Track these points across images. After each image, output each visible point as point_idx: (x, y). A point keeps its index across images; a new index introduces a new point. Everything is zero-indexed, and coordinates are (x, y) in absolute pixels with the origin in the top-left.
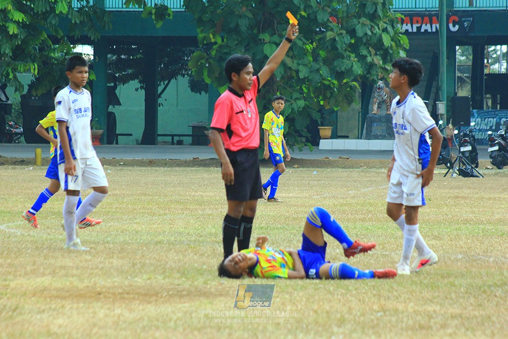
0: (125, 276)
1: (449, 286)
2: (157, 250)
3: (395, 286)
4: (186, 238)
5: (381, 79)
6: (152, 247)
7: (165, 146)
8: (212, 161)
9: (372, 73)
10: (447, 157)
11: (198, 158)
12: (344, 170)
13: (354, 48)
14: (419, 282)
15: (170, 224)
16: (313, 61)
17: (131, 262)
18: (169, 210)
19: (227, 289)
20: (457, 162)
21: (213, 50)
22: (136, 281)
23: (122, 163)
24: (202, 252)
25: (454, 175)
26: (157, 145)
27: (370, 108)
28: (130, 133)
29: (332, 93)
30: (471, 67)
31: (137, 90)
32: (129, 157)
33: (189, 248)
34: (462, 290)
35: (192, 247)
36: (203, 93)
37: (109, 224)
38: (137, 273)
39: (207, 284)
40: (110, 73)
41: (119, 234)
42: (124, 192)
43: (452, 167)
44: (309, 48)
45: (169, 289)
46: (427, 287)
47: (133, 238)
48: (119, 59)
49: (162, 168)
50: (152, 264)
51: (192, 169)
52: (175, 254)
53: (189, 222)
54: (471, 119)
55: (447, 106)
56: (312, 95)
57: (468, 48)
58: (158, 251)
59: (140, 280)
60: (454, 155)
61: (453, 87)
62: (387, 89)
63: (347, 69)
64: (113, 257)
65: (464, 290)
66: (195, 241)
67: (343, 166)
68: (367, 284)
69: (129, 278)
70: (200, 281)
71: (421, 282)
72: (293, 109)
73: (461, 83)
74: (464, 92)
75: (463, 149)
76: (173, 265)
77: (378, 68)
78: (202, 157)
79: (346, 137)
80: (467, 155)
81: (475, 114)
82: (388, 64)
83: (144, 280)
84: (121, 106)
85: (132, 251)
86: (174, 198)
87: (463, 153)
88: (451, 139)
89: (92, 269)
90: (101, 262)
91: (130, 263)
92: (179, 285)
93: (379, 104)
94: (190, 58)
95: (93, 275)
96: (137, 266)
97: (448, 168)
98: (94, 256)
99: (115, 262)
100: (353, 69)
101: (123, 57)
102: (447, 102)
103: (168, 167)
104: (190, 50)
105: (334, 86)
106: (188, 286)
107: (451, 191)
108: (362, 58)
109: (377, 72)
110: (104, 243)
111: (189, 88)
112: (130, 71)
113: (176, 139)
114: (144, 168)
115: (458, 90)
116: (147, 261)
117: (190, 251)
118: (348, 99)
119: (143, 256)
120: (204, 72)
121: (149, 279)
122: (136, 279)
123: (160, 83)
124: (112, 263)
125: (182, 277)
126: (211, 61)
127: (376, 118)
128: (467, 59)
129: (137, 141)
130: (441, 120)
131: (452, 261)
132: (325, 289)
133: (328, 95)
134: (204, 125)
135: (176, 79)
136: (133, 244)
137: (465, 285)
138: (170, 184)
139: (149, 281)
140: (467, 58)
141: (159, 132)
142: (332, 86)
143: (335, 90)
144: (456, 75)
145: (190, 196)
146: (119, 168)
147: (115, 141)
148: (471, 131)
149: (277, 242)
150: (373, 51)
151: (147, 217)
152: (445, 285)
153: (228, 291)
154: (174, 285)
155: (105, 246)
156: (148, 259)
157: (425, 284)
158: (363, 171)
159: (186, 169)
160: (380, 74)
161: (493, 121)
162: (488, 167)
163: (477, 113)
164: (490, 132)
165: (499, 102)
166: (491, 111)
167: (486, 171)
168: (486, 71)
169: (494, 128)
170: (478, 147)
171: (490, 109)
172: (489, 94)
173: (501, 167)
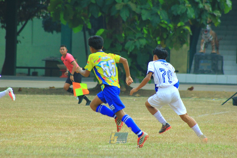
27: (197, 48)
29: (168, 35)
36: (55, 32)
51: (52, 96)
56: (151, 36)
62: (213, 32)
63: (182, 13)
72: (136, 46)
77: (207, 14)
82: (216, 11)
93: (205, 45)
100: (187, 13)
105: (170, 29)
108: (195, 5)
109: (206, 17)
111: (43, 28)
113: (32, 71)
120: (60, 15)
123: (18, 23)
127: (203, 56)
133: (165, 37)
135: (32, 20)
142: (168, 29)
158: (195, 100)
159: (46, 96)
160: (209, 19)
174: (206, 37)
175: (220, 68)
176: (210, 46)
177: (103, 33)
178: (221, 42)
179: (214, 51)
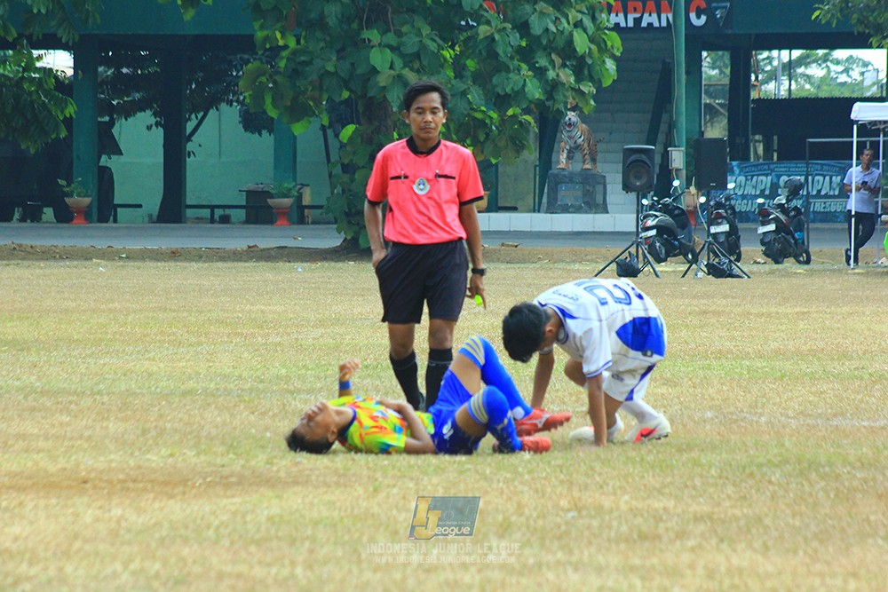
0: (129, 452)
1: (690, 465)
2: (185, 405)
3: (598, 466)
4: (236, 385)
5: (573, 109)
6: (177, 400)
7: (200, 225)
8: (281, 251)
9: (556, 97)
10: (688, 244)
11: (256, 246)
12: (509, 266)
13: (525, 55)
14: (638, 459)
15: (208, 360)
16: (455, 78)
17: (140, 427)
18: (206, 337)
19: (307, 472)
20: (705, 252)
21: (282, 58)
22: (149, 460)
23: (124, 256)
24: (264, 409)
25: (699, 274)
26: (185, 223)
27: (553, 159)
28: (139, 203)
29: (487, 135)
30: (727, 88)
31: (149, 128)
32: (136, 245)
33: (240, 402)
34: (713, 472)
35: (245, 400)
36: (264, 132)
37: (102, 362)
38: (151, 445)
39: (272, 464)
40: (102, 100)
41: (119, 379)
42: (128, 305)
43: (695, 260)
44: (448, 56)
45: (206, 473)
46: (653, 467)
47: (144, 384)
48: (118, 74)
49: (194, 264)
50: (176, 431)
51: (247, 264)
52: (216, 413)
53: (240, 358)
54: (729, 178)
55: (687, 155)
56: (453, 137)
57: (723, 55)
58: (188, 407)
59: (155, 458)
60: (699, 239)
61: (698, 122)
62: (584, 125)
63: (516, 89)
64: (108, 419)
65: (716, 471)
66: (251, 390)
67: (508, 259)
68: (549, 462)
69: (137, 454)
70: (260, 459)
71: (642, 460)
73: (710, 115)
74: (716, 130)
75: (714, 230)
76: (214, 432)
77: (567, 90)
78: (264, 243)
79: (514, 209)
80: (722, 239)
81: (735, 168)
82: (585, 82)
83: (162, 457)
84: (121, 157)
85: (142, 407)
86: (214, 315)
87: (715, 236)
88: (694, 212)
89: (72, 438)
90: (87, 428)
91: (138, 428)
92: (223, 466)
93: (570, 152)
94: (241, 73)
95: (74, 450)
96: (151, 434)
97: (689, 262)
98: (76, 417)
99: (113, 426)
100: (526, 90)
101: (125, 70)
102: (686, 149)
103: (205, 262)
104: (241, 59)
105: (491, 121)
106: (239, 469)
107: (695, 302)
108: (540, 73)
109: (565, 96)
110: (93, 394)
111: (241, 125)
112: (137, 96)
113: (218, 212)
114: (163, 264)
115: (706, 127)
116: (168, 425)
117: (242, 407)
118: (515, 144)
119: (161, 416)
120: (266, 97)
121: (171, 455)
122: (148, 456)
123: (190, 116)
124: (107, 428)
125: (228, 453)
126: (278, 78)
127: (565, 176)
128: (720, 74)
129: (150, 216)
130: (677, 179)
131: (695, 422)
132: (477, 471)
133: (482, 138)
134: (266, 189)
135: (217, 109)
136: (144, 395)
137: (717, 464)
138: (207, 291)
139: (171, 459)
140: (721, 72)
141: (189, 202)
142: (488, 121)
143: (494, 128)
144: (703, 102)
145: (242, 311)
146: (118, 264)
147: (112, 218)
148: (728, 198)
149: (394, 392)
150: (558, 61)
151: (167, 349)
152: (683, 465)
153: (308, 476)
154: (215, 465)
155: (95, 400)
156: (169, 422)
157: (649, 463)
158: (542, 268)
159: (236, 264)
160: (570, 100)
161: (766, 181)
162: (759, 260)
163: (738, 166)
164: (761, 201)
165: (776, 148)
166: (762, 164)
167: (755, 268)
168: (754, 95)
169: (767, 192)
170: (740, 226)
171: (761, 161)
172: (759, 134)
173: (780, 260)
174: (570, 138)
175: (599, 199)
176: (578, 155)
177: (354, 132)
178: (600, 147)
179: (588, 166)
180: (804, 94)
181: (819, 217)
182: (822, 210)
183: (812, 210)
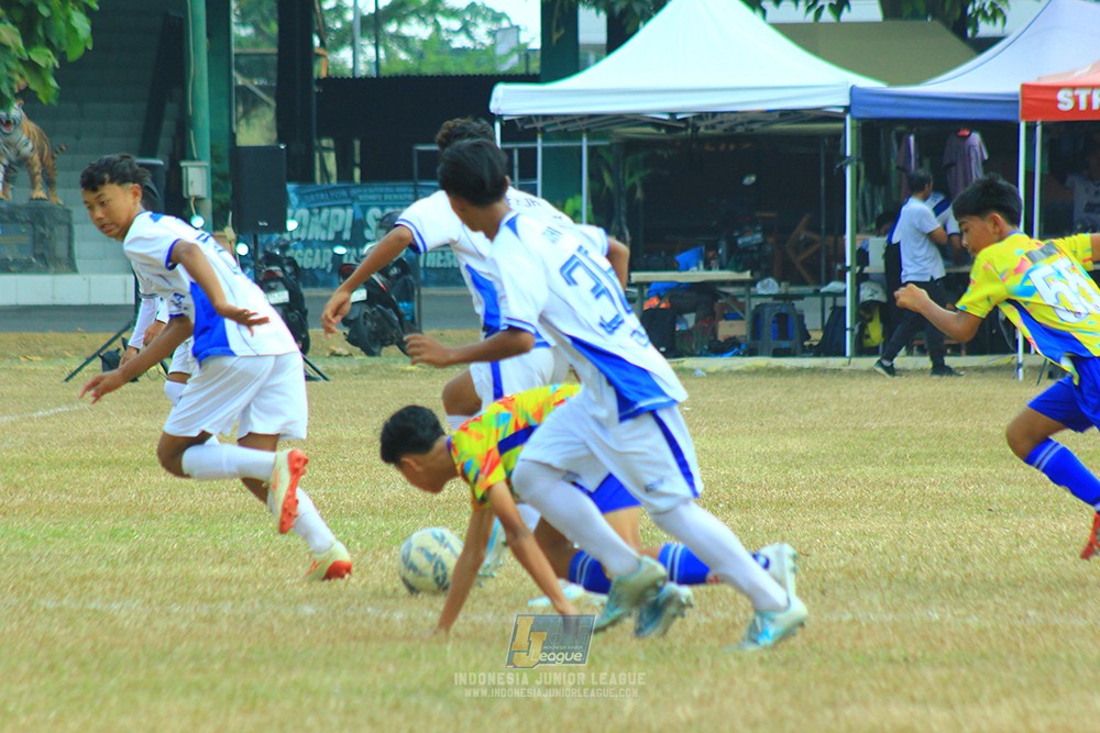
30: (273, 59)
55: (214, 173)
61: (226, 112)
62: (32, 124)
73: (245, 103)
74: (256, 132)
81: (292, 195)
102: (212, 164)
115: (239, 126)
130: (198, 213)
144: (234, 84)
148: (284, 248)
160: (17, 79)
161: (344, 217)
162: (338, 350)
163: (297, 193)
164: (340, 250)
165: (357, 159)
166: (334, 188)
167: (335, 364)
168: (320, 70)
169: (346, 236)
170: (307, 292)
171: (334, 181)
172: (327, 135)
173: (376, 350)
174: (9, 145)
175: (62, 249)
176: (24, 176)
178: (62, 160)
179: (41, 194)
180: (398, 69)
181: (434, 276)
182: (439, 265)
183: (421, 264)
